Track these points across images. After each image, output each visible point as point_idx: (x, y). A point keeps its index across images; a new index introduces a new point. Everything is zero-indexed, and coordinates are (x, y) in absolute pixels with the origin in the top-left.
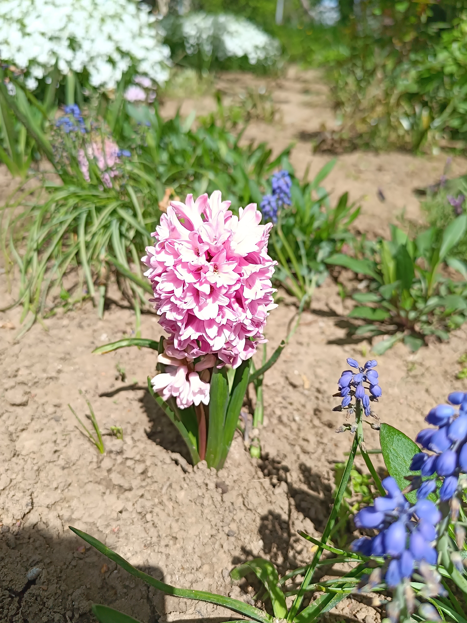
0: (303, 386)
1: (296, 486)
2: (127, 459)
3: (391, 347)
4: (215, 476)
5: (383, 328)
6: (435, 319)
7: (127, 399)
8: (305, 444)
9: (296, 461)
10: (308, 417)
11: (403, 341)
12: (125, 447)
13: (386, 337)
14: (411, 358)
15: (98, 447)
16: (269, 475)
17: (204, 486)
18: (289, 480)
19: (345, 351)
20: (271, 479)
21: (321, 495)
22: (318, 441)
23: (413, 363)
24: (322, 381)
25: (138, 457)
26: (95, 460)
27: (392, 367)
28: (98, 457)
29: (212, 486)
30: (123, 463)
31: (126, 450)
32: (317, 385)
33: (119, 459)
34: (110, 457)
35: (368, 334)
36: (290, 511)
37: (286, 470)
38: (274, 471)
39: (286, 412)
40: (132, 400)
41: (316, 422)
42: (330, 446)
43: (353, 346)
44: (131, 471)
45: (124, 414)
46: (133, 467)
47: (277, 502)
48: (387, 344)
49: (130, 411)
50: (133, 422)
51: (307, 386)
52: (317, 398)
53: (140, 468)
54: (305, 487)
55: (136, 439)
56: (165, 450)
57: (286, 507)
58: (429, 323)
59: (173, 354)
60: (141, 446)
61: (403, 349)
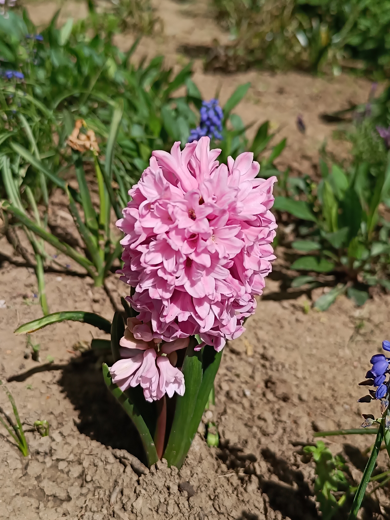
0: (246, 353)
1: (266, 478)
2: (58, 460)
3: (334, 302)
4: (177, 476)
5: (322, 279)
6: (378, 268)
7: (43, 382)
8: (261, 423)
9: (258, 447)
10: (259, 391)
11: (346, 294)
12: (54, 447)
13: (326, 289)
14: (357, 313)
15: (20, 449)
16: (233, 466)
17: (165, 490)
18: (258, 473)
19: (284, 308)
20: (237, 473)
21: (295, 486)
22: (276, 419)
23: (362, 319)
24: (267, 345)
25: (71, 457)
26: (20, 466)
27: (338, 325)
28: (22, 463)
29: (174, 489)
30: (54, 467)
31: (55, 450)
32: (261, 351)
33: (49, 462)
34: (37, 460)
35: (305, 287)
36: (266, 510)
37: (253, 459)
38: (239, 462)
39: (234, 386)
40: (49, 383)
41: (270, 396)
42: (289, 424)
43: (292, 302)
44: (65, 476)
45: (43, 403)
46: (66, 470)
47: (251, 501)
48: (330, 298)
49: (48, 397)
50: (56, 412)
51: (250, 353)
52: (264, 366)
53: (76, 471)
54: (275, 479)
55: (65, 434)
56: (103, 446)
57: (261, 506)
58: (372, 272)
59: (142, 337)
60: (74, 442)
61: (349, 304)
